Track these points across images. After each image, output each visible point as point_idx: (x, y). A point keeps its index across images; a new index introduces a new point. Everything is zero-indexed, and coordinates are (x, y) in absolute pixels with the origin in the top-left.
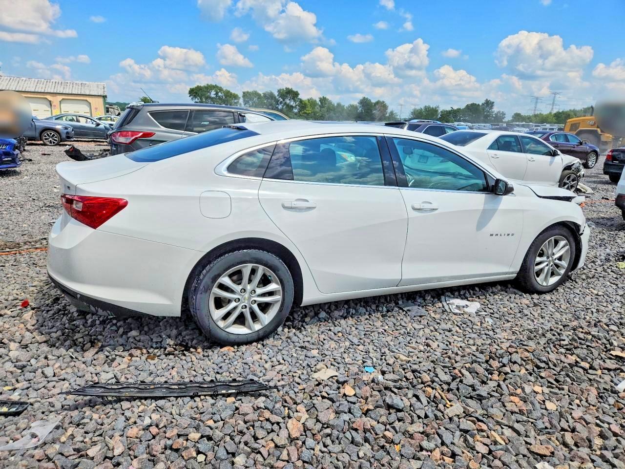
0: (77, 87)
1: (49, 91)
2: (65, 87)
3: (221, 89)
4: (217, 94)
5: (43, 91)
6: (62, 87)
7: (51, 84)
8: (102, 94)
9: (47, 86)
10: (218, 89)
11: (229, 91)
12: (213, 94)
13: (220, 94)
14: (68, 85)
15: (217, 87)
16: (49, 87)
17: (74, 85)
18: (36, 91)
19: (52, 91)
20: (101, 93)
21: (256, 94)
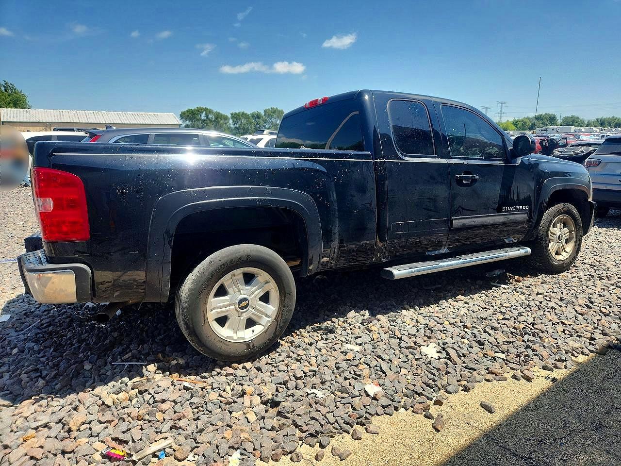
3: (210, 111)
4: (207, 116)
10: (208, 111)
11: (219, 113)
12: (203, 117)
13: (210, 116)
15: (207, 109)
21: (244, 115)
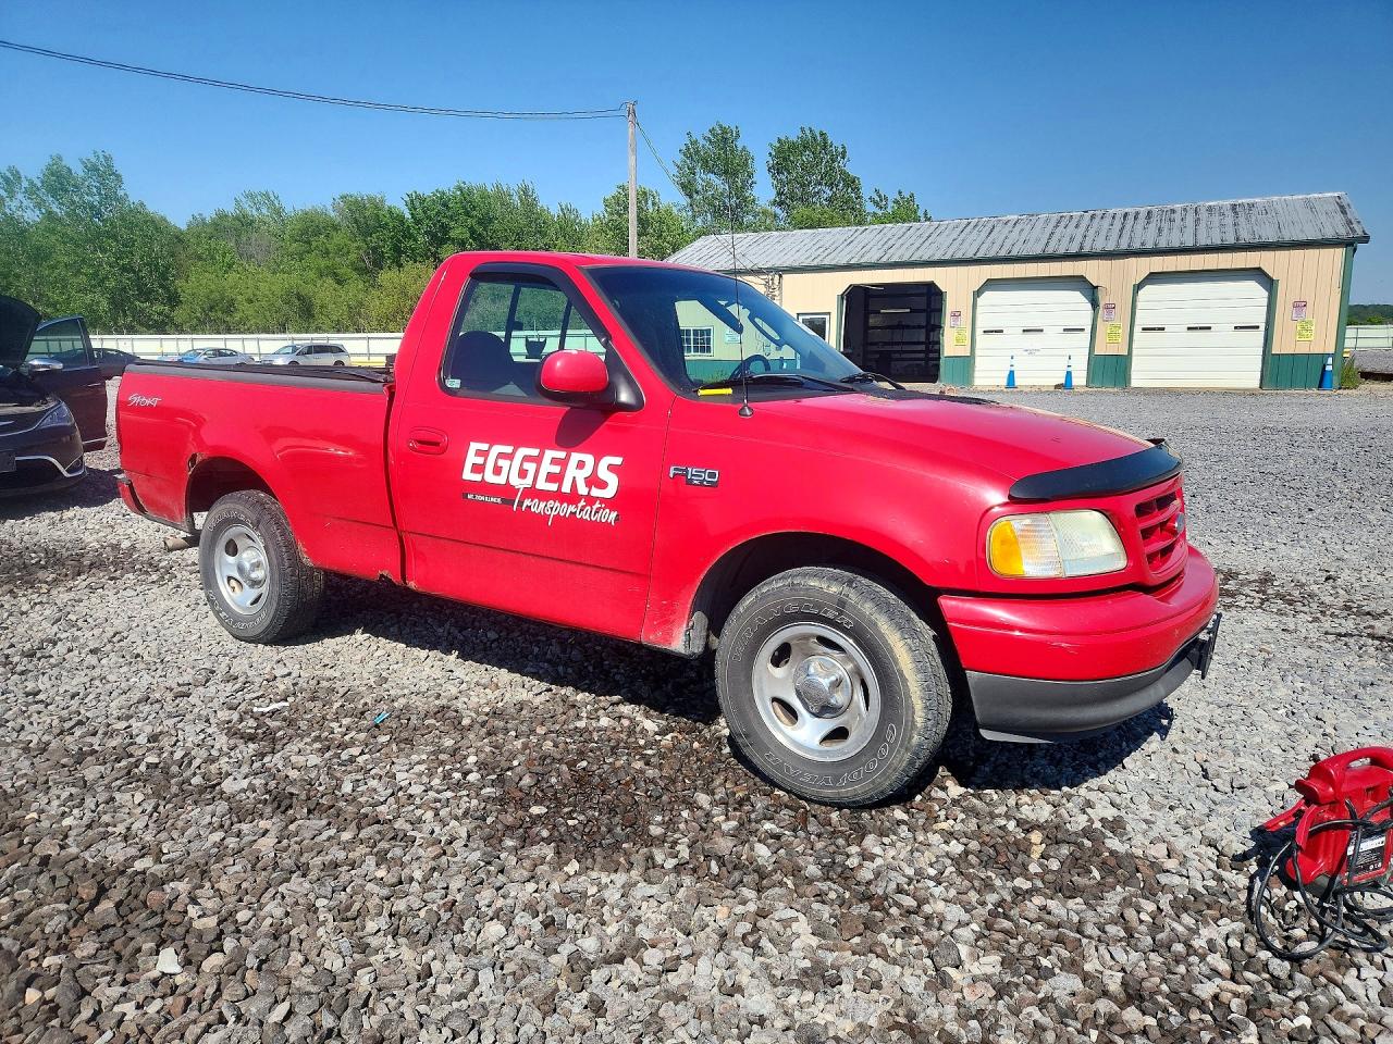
0: (1216, 219)
1: (1099, 247)
2: (1165, 226)
5: (1074, 249)
6: (1153, 227)
7: (1108, 220)
8: (1343, 232)
9: (1092, 232)
14: (1177, 216)
16: (1098, 233)
17: (1203, 215)
18: (1050, 250)
19: (1111, 247)
20: (1335, 227)
